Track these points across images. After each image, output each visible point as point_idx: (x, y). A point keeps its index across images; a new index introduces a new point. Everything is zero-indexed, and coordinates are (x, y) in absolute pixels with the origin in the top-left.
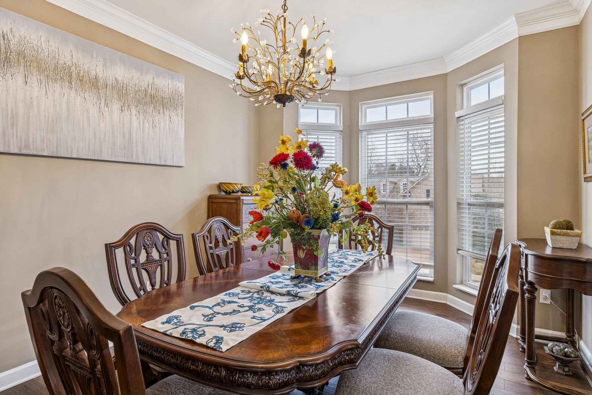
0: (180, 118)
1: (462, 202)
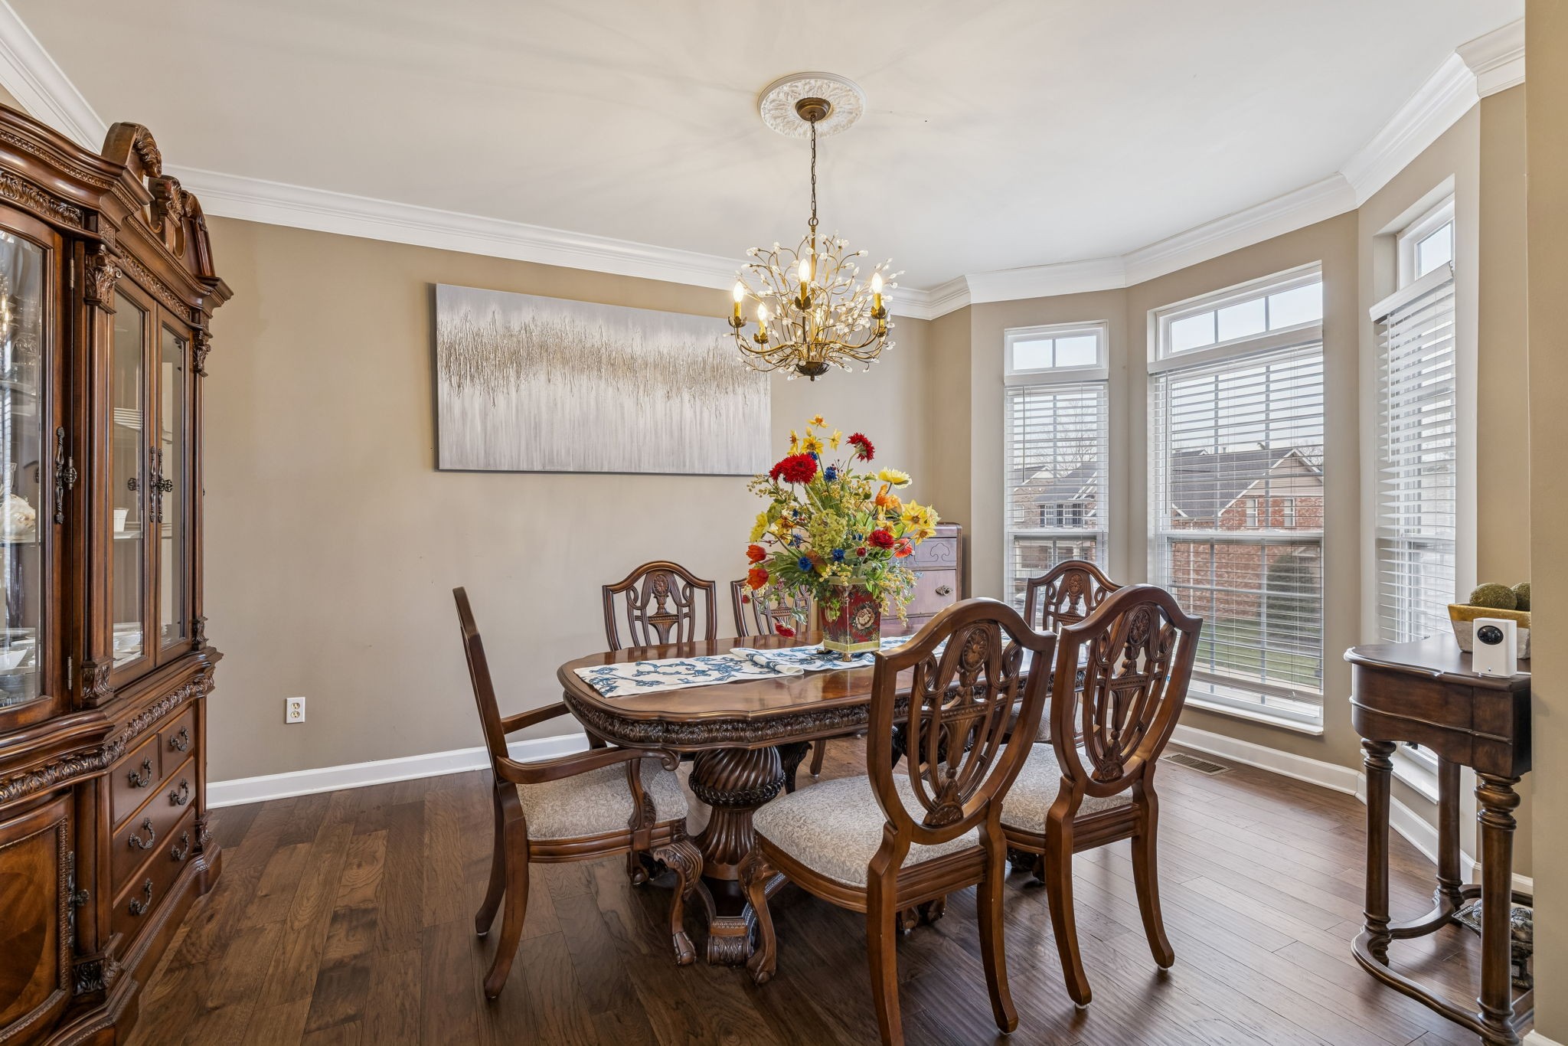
0: (762, 395)
1: (1395, 538)
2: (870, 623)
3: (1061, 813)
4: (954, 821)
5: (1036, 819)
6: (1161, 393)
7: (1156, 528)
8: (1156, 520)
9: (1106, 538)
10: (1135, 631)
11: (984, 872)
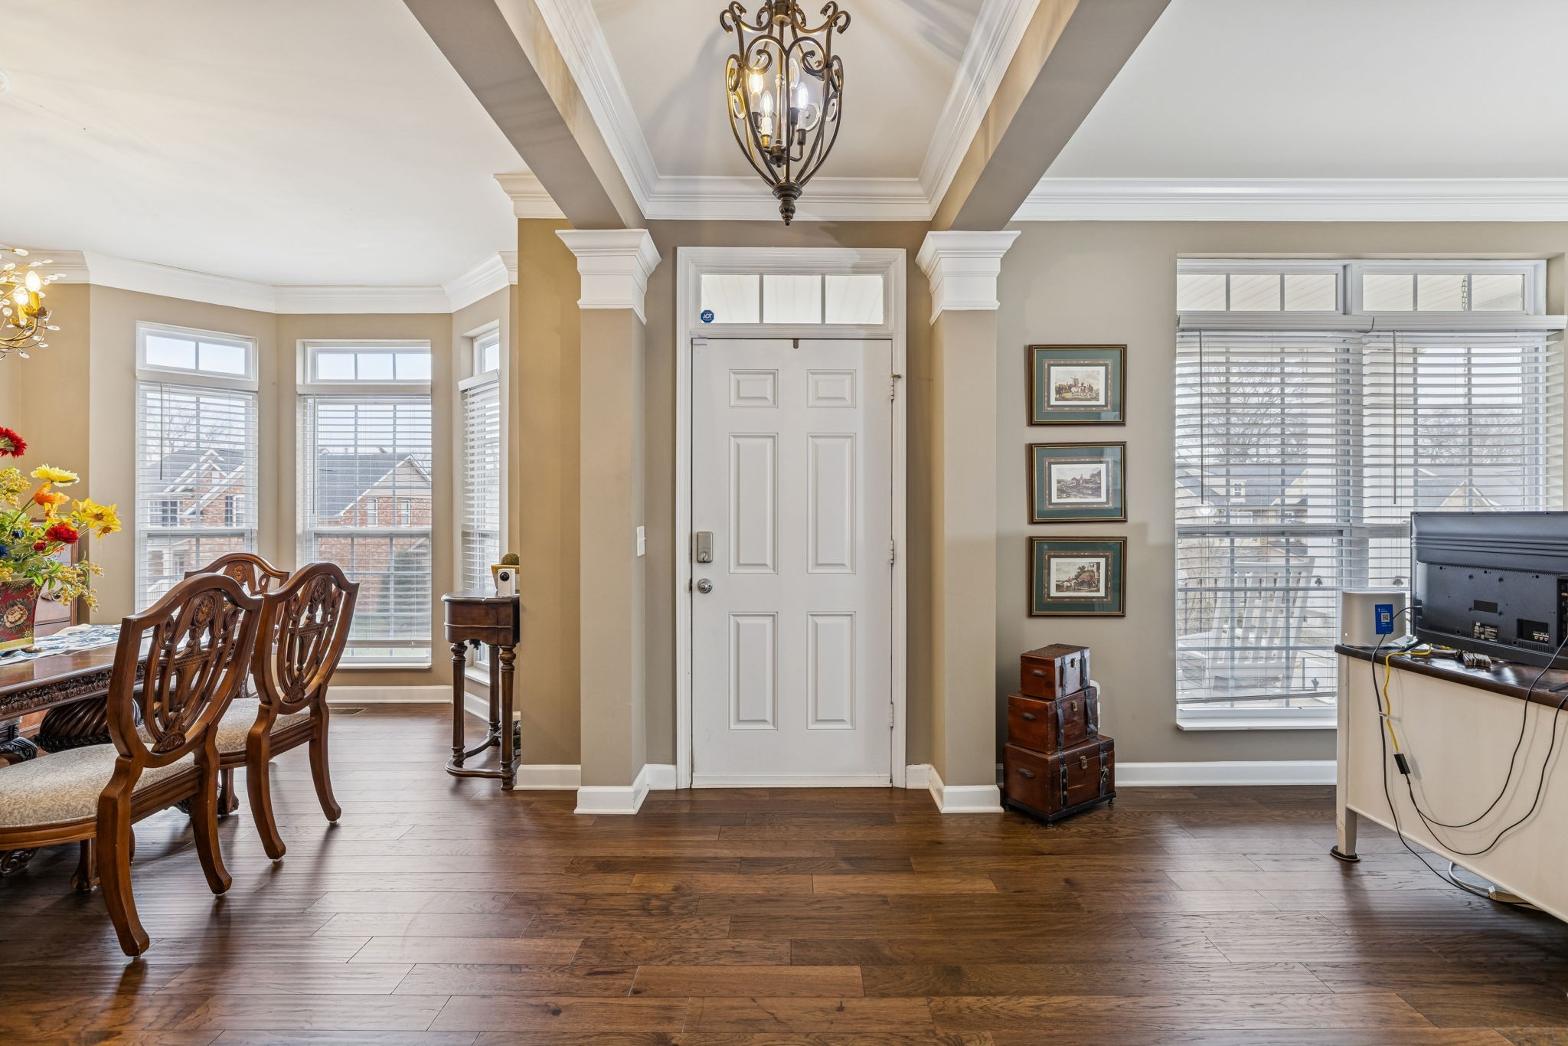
1: (472, 531)
2: (22, 620)
3: (260, 730)
4: (179, 746)
5: (238, 741)
6: (309, 412)
7: (304, 525)
8: (304, 519)
9: (255, 535)
10: (316, 593)
11: (200, 784)
